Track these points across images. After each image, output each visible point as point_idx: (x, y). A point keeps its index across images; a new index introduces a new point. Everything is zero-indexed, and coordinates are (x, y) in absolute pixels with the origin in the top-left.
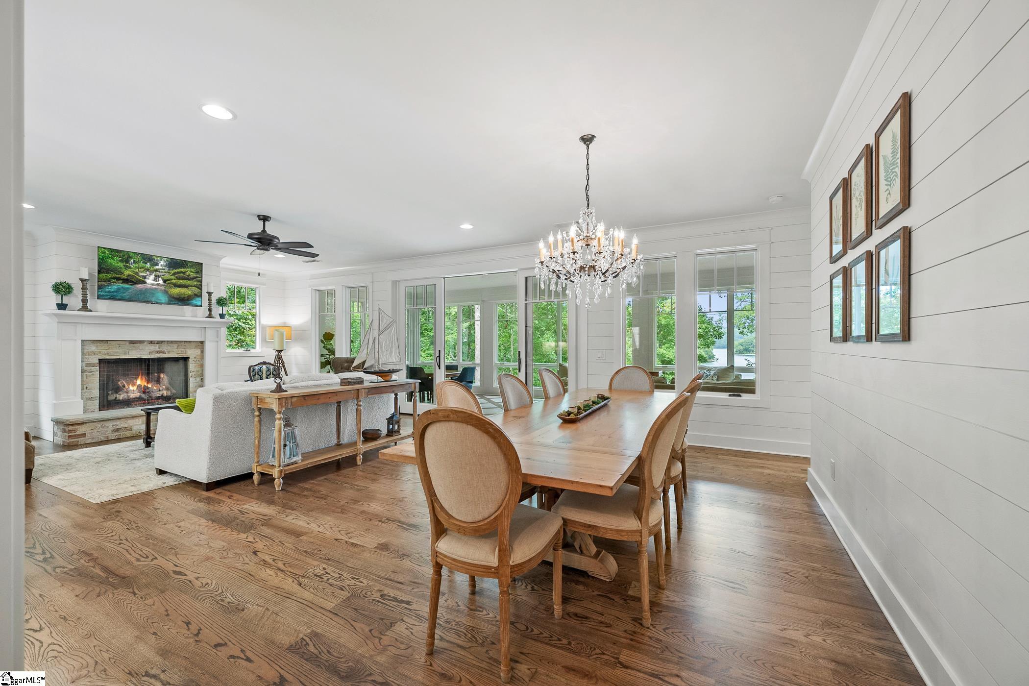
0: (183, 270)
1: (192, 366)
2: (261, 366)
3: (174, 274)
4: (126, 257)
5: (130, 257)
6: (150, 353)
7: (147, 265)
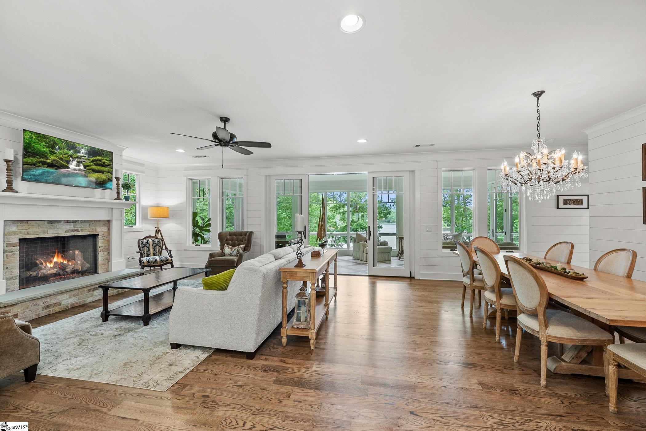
0: (100, 158)
1: (101, 242)
2: (147, 239)
3: (93, 161)
4: (52, 143)
5: (55, 143)
6: (66, 232)
7: (70, 152)
